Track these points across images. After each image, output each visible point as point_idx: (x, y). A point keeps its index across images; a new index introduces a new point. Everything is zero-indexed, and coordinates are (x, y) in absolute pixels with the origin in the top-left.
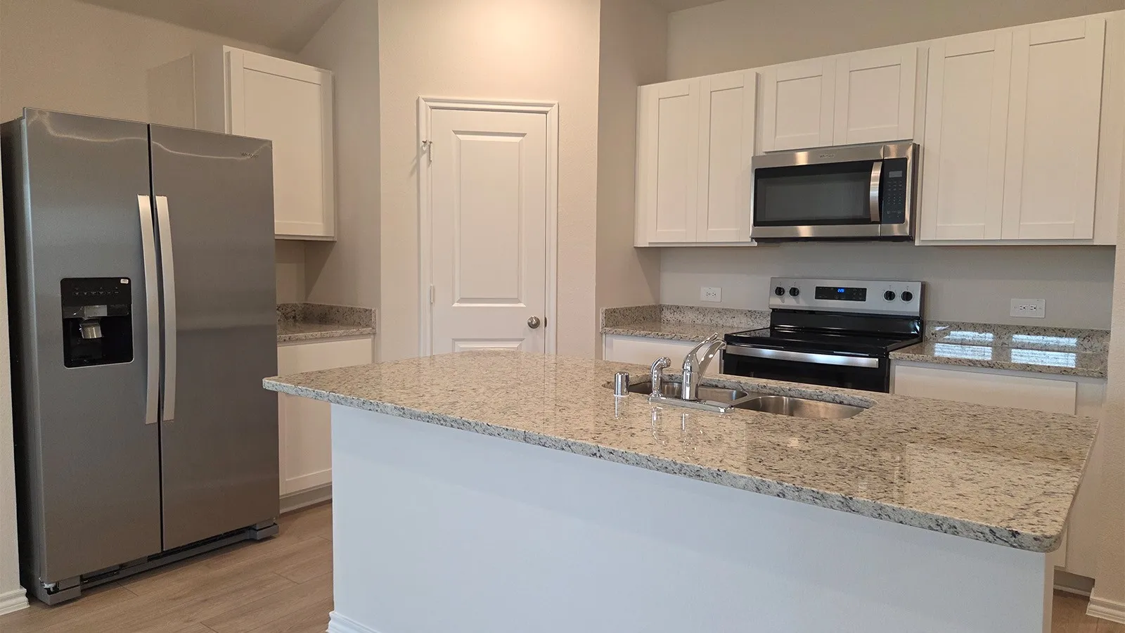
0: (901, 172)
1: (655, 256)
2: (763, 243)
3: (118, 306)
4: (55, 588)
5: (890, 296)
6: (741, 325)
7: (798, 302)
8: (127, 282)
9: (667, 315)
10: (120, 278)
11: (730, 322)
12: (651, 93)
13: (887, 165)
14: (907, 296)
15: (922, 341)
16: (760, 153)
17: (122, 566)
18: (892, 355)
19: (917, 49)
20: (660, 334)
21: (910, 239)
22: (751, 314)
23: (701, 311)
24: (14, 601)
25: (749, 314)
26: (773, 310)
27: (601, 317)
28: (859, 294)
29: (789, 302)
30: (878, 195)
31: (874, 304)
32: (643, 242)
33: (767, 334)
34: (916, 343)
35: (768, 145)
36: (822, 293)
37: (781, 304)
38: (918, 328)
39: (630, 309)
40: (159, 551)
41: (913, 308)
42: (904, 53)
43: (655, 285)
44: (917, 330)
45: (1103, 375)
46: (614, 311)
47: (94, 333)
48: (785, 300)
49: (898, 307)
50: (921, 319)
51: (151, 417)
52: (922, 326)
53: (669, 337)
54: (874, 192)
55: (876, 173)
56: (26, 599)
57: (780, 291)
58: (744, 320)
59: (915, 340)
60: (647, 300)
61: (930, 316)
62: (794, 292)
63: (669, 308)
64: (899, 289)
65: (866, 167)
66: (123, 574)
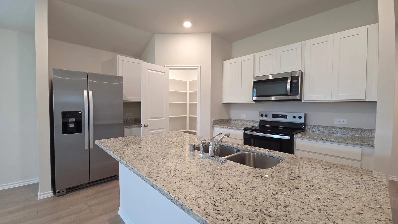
0: (297, 80)
1: (228, 106)
2: (256, 102)
3: (78, 119)
4: (59, 191)
5: (295, 117)
6: (251, 125)
7: (267, 118)
8: (80, 112)
9: (232, 121)
10: (79, 111)
11: (249, 124)
12: (226, 63)
13: (292, 78)
14: (300, 117)
15: (305, 131)
16: (255, 76)
17: (80, 185)
18: (295, 136)
19: (302, 44)
20: (227, 127)
21: (300, 100)
22: (254, 121)
23: (241, 120)
24: (49, 194)
25: (254, 122)
26: (260, 120)
27: (212, 122)
28: (285, 117)
29: (265, 119)
30: (290, 87)
31: (290, 119)
32: (225, 102)
33: (258, 128)
34: (303, 131)
35: (257, 75)
36: (274, 116)
37: (262, 119)
38: (304, 127)
39: (221, 120)
40: (89, 182)
41: (302, 121)
42: (298, 45)
43: (229, 113)
44: (303, 127)
45: (372, 146)
46: (216, 120)
47: (72, 125)
48: (264, 118)
49: (297, 121)
50: (304, 124)
51: (87, 147)
52: (305, 127)
53: (230, 128)
54: (289, 87)
55: (289, 81)
56: (52, 194)
57: (262, 115)
58: (252, 123)
59: (303, 130)
60: (226, 117)
61: (308, 123)
62: (266, 116)
63: (232, 119)
64: (297, 115)
65: (286, 79)
66: (79, 187)
